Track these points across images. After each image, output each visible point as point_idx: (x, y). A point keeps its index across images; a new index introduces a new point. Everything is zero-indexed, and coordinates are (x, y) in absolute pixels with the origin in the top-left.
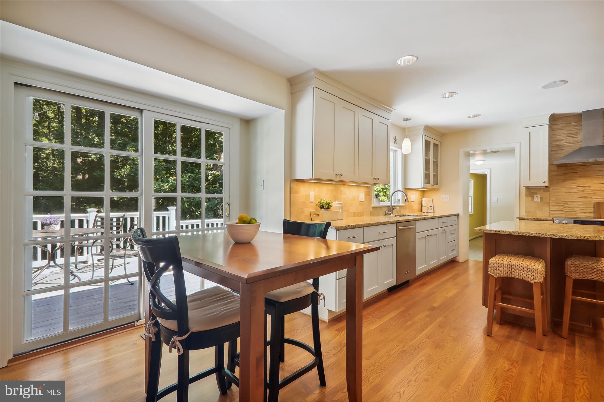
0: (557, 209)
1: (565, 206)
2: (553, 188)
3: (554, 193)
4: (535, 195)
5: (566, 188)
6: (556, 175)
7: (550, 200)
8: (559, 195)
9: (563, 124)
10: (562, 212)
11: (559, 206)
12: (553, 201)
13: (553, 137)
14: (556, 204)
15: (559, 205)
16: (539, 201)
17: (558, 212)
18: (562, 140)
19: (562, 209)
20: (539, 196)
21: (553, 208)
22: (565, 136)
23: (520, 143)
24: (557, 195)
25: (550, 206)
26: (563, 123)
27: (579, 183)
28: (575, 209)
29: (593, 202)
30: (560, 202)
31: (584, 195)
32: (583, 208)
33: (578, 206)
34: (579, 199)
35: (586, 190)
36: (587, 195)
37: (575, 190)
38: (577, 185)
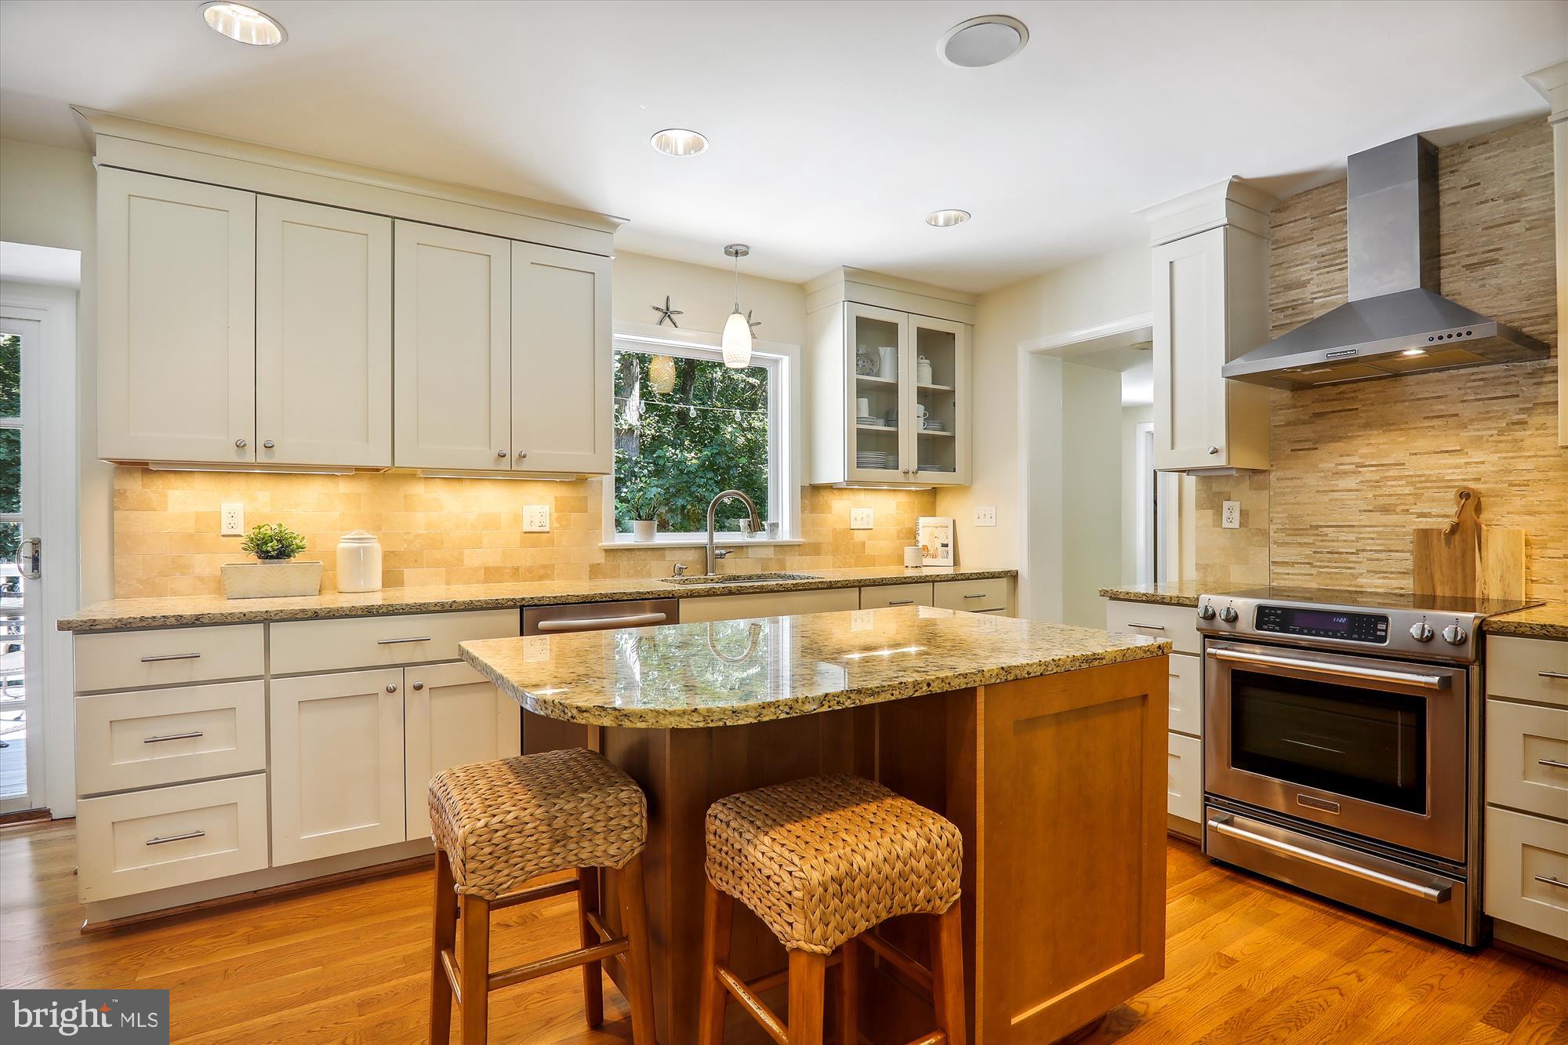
0: (1293, 559)
1: (1320, 547)
2: (1280, 474)
3: (1284, 494)
4: (1224, 502)
5: (1319, 474)
6: (1288, 424)
7: (1271, 521)
8: (1298, 503)
9: (1308, 220)
10: (1307, 569)
11: (1300, 544)
12: (1280, 527)
13: (1277, 274)
14: (1289, 539)
15: (1299, 539)
16: (1236, 524)
18: (1303, 285)
19: (1307, 556)
20: (1236, 505)
21: (1280, 554)
22: (1315, 264)
24: (1294, 504)
25: (1271, 546)
26: (1308, 215)
27: (1364, 450)
28: (1353, 558)
29: (1411, 528)
30: (1297, 530)
31: (1382, 501)
32: (1377, 556)
33: (1359, 545)
34: (1364, 519)
35: (1387, 478)
36: (1393, 500)
37: (1351, 482)
38: (1356, 459)
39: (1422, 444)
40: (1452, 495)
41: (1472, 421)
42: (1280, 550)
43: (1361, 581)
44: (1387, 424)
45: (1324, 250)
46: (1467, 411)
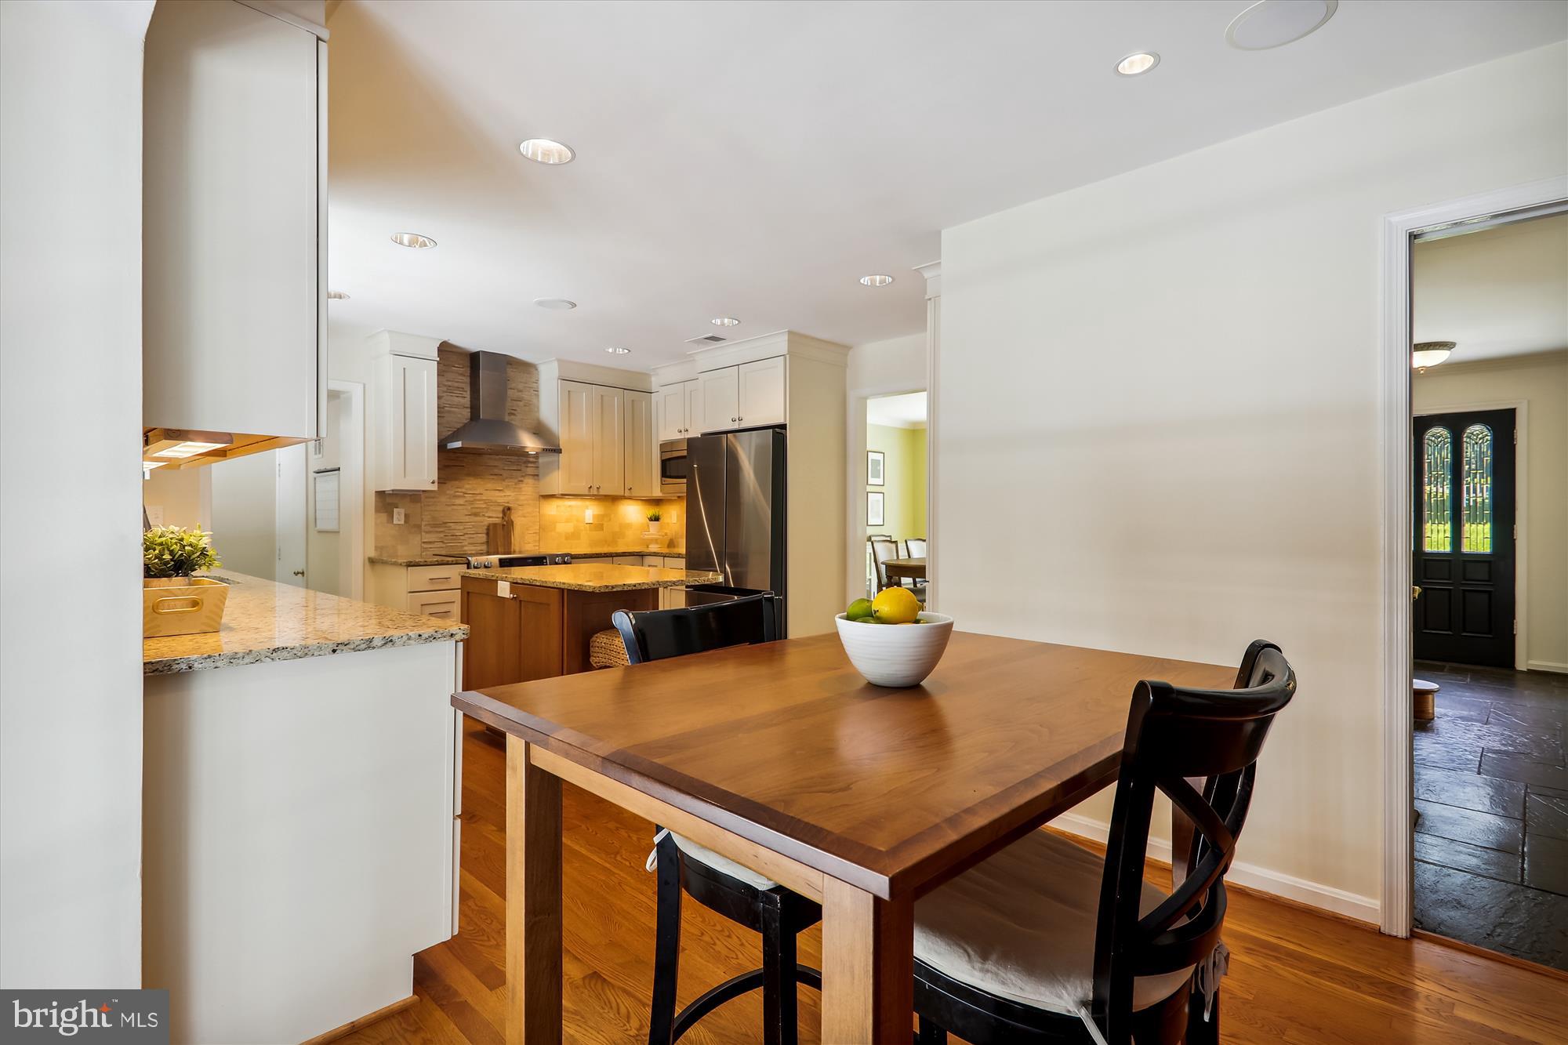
0: (433, 540)
2: (426, 495)
3: (429, 505)
4: (395, 510)
7: (422, 520)
8: (436, 511)
10: (441, 545)
11: (437, 532)
12: (426, 523)
14: (431, 530)
15: (437, 529)
16: (402, 522)
17: (436, 545)
19: (441, 538)
20: (402, 511)
21: (427, 538)
22: (445, 389)
23: (364, 385)
24: (434, 511)
25: (423, 533)
27: (467, 486)
28: (462, 538)
29: (486, 523)
30: (438, 525)
31: (474, 510)
32: (472, 536)
33: (465, 531)
34: (467, 519)
35: (475, 500)
36: (478, 510)
37: (461, 501)
38: (464, 490)
39: (490, 486)
40: (501, 508)
41: (507, 478)
42: (428, 535)
43: (466, 548)
44: (475, 475)
45: (450, 383)
46: (505, 474)
